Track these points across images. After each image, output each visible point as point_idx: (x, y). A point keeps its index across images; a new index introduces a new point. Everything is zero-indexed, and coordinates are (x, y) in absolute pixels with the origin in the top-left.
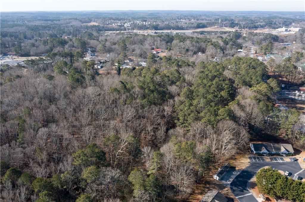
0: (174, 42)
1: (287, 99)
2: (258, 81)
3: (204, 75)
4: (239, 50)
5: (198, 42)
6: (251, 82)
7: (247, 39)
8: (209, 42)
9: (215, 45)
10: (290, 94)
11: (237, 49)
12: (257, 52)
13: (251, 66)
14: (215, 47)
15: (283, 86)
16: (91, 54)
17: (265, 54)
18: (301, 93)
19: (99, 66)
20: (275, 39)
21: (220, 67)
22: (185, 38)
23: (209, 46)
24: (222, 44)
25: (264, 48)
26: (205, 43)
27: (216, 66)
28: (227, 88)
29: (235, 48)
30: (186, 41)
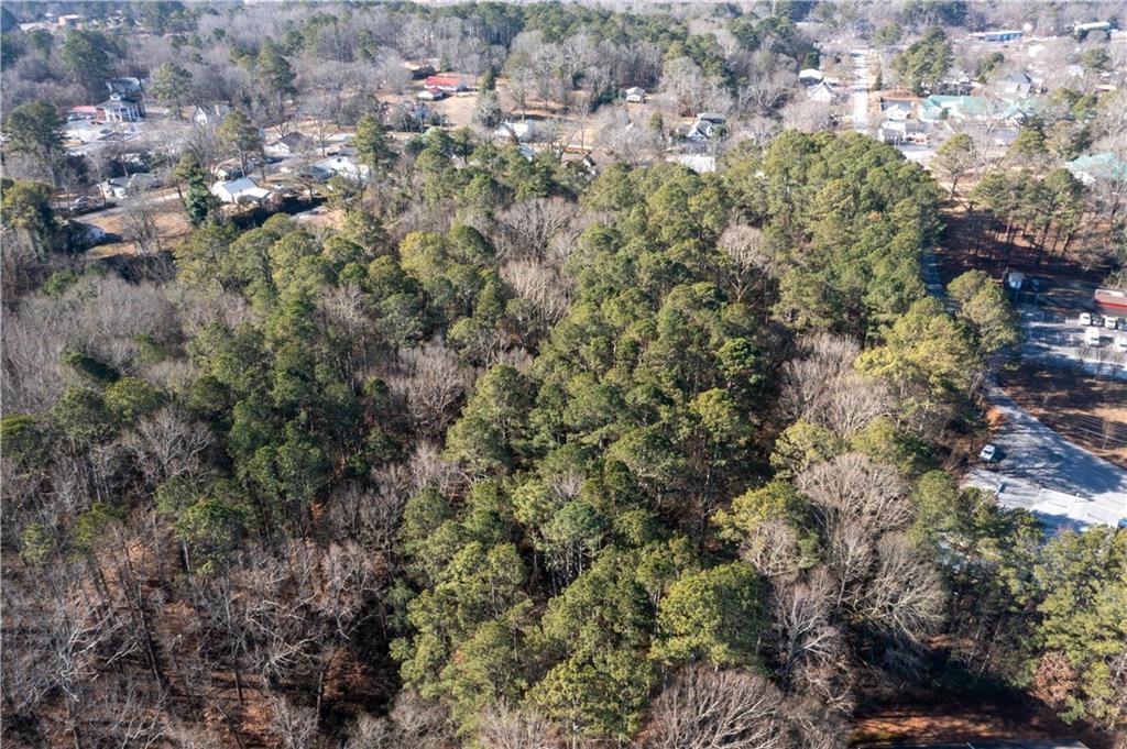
0: (523, 40)
1: (1042, 368)
2: (899, 288)
3: (611, 263)
4: (806, 73)
5: (624, 38)
6: (866, 293)
7: (838, 17)
8: (674, 37)
9: (699, 55)
10: (1053, 331)
11: (797, 71)
12: (884, 82)
13: (864, 191)
14: (698, 64)
15: (1015, 281)
16: (123, 110)
17: (920, 92)
18: (1107, 324)
19: (118, 186)
20: (952, 16)
21: (704, 202)
22: (573, 19)
23: (673, 58)
24: (730, 46)
25: (914, 66)
26: (658, 44)
27: (685, 195)
28: (733, 358)
29: (788, 63)
30: (575, 33)
